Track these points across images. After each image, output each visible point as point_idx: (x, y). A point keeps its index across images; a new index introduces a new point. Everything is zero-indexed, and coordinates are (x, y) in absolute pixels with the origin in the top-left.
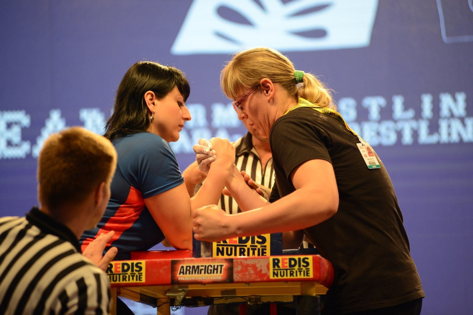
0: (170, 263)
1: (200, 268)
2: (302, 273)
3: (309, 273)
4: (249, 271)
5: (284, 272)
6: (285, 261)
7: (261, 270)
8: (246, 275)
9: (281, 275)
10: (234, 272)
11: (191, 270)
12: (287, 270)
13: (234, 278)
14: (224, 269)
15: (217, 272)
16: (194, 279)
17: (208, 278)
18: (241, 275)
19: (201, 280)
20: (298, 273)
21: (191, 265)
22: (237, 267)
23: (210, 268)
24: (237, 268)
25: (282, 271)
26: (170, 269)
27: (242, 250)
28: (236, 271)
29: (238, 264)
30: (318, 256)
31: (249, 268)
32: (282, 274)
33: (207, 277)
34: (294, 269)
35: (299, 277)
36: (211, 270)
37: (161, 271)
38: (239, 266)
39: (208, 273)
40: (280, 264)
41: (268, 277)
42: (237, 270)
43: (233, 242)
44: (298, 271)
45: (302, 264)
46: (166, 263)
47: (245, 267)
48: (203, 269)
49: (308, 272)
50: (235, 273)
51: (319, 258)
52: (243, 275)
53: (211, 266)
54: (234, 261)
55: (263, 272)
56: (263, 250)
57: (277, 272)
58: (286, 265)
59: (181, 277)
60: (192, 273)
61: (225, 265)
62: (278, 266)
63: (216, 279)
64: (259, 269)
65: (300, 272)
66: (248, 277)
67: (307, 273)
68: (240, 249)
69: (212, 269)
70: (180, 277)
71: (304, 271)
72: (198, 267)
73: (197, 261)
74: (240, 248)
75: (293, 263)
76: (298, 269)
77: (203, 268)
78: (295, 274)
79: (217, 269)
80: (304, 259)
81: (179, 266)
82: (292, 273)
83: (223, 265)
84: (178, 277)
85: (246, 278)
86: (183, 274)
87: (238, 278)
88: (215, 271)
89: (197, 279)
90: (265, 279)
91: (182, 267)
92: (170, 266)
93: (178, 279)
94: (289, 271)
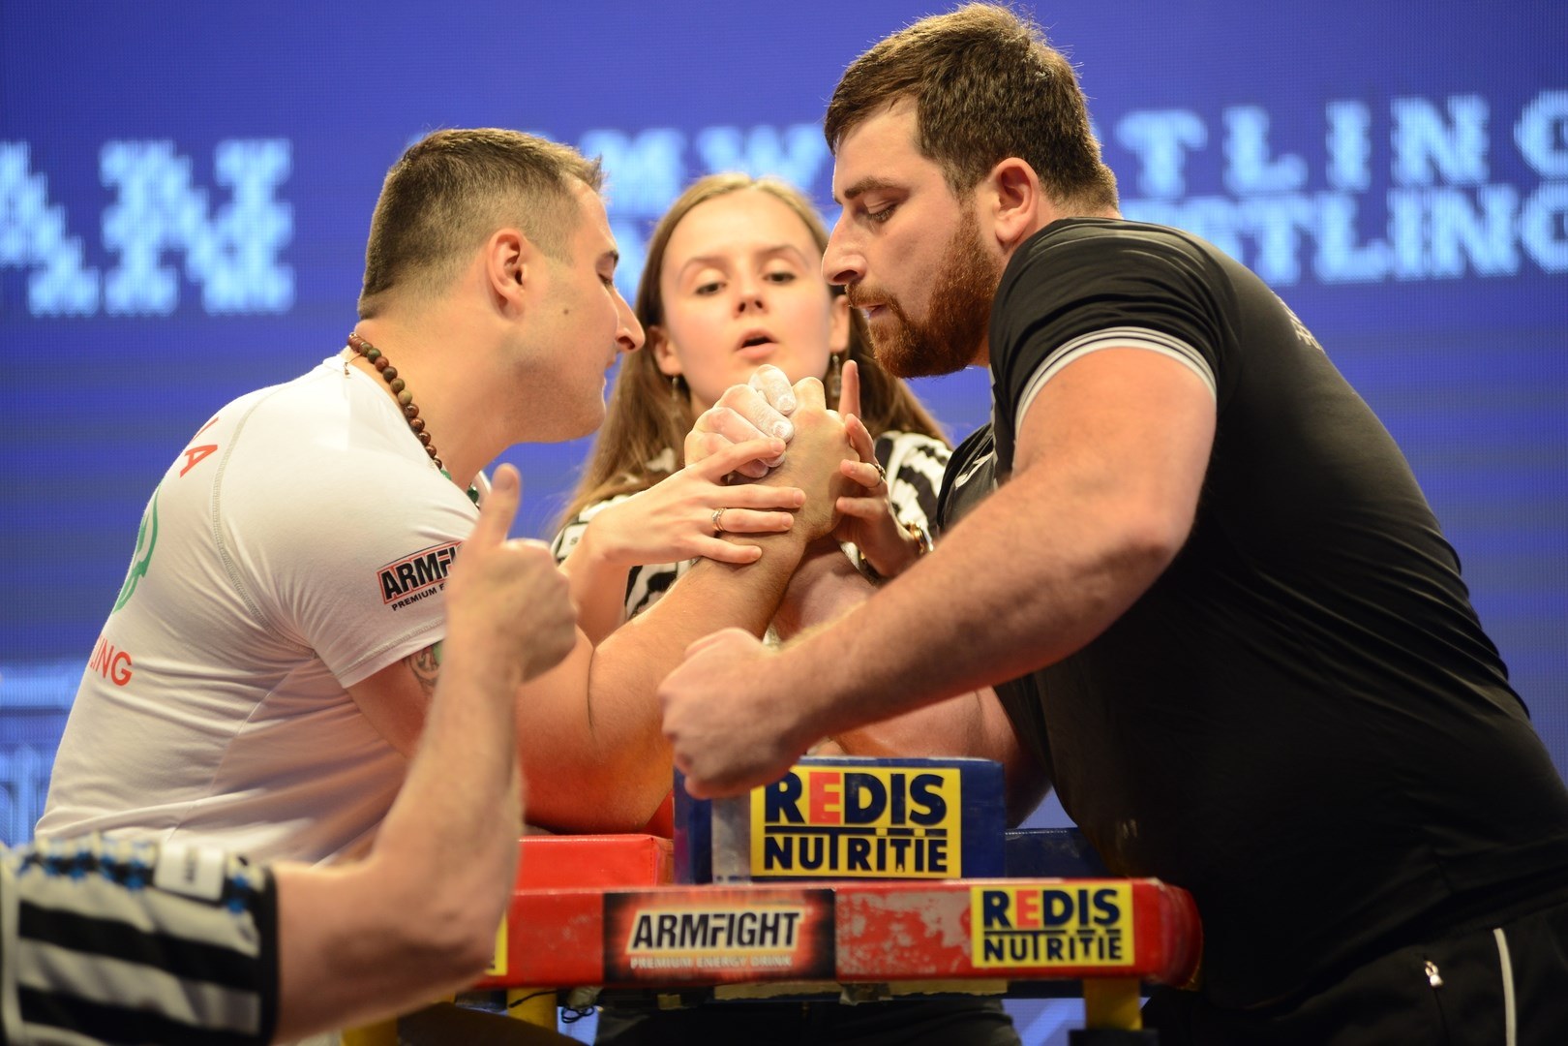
0: (601, 902)
1: (713, 923)
2: (1094, 947)
3: (1118, 948)
4: (895, 939)
5: (1024, 942)
6: (1031, 901)
7: (939, 935)
8: (884, 953)
9: (1014, 956)
10: (838, 940)
11: (677, 931)
12: (1035, 934)
13: (840, 963)
14: (802, 927)
15: (775, 941)
16: (688, 963)
17: (743, 962)
18: (866, 951)
19: (714, 967)
20: (1079, 947)
21: (679, 914)
22: (850, 920)
23: (748, 924)
24: (852, 926)
25: (1018, 939)
26: (599, 929)
27: (859, 848)
28: (847, 938)
29: (852, 910)
30: (1154, 882)
31: (896, 927)
32: (1019, 951)
33: (738, 959)
34: (1064, 932)
35: (1080, 960)
36: (752, 932)
37: (567, 933)
38: (856, 917)
39: (741, 942)
40: (1011, 914)
41: (967, 960)
42: (851, 932)
43: (823, 817)
44: (1077, 938)
45: (1093, 911)
46: (583, 904)
47: (881, 924)
48: (721, 929)
49: (1117, 944)
50: (844, 942)
51: (1156, 889)
52: (874, 953)
53: (753, 918)
54: (840, 899)
55: (948, 941)
56: (933, 845)
57: (1001, 942)
58: (1031, 916)
59: (643, 958)
60: (682, 943)
61: (804, 913)
62: (1004, 922)
63: (770, 964)
64: (932, 929)
65: (1086, 942)
66: (890, 959)
67: (1113, 948)
68: (852, 844)
69: (757, 926)
70: (638, 956)
71: (1101, 941)
72: (704, 919)
73: (700, 896)
74: (850, 840)
75: (1058, 908)
76: (1079, 932)
77: (724, 923)
78: (1065, 951)
79: (775, 929)
80: (1100, 896)
81: (634, 913)
82: (1055, 945)
83: (796, 915)
84: (630, 957)
85: (882, 962)
86: (649, 943)
87: (854, 962)
88: (769, 936)
89: (699, 964)
90: (955, 966)
91: (646, 919)
92: (599, 915)
93: (629, 964)
94: (1043, 940)
